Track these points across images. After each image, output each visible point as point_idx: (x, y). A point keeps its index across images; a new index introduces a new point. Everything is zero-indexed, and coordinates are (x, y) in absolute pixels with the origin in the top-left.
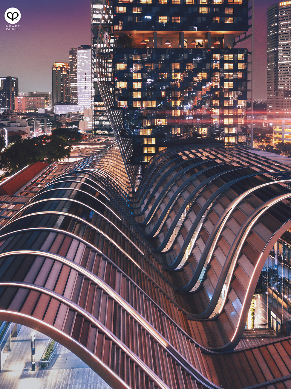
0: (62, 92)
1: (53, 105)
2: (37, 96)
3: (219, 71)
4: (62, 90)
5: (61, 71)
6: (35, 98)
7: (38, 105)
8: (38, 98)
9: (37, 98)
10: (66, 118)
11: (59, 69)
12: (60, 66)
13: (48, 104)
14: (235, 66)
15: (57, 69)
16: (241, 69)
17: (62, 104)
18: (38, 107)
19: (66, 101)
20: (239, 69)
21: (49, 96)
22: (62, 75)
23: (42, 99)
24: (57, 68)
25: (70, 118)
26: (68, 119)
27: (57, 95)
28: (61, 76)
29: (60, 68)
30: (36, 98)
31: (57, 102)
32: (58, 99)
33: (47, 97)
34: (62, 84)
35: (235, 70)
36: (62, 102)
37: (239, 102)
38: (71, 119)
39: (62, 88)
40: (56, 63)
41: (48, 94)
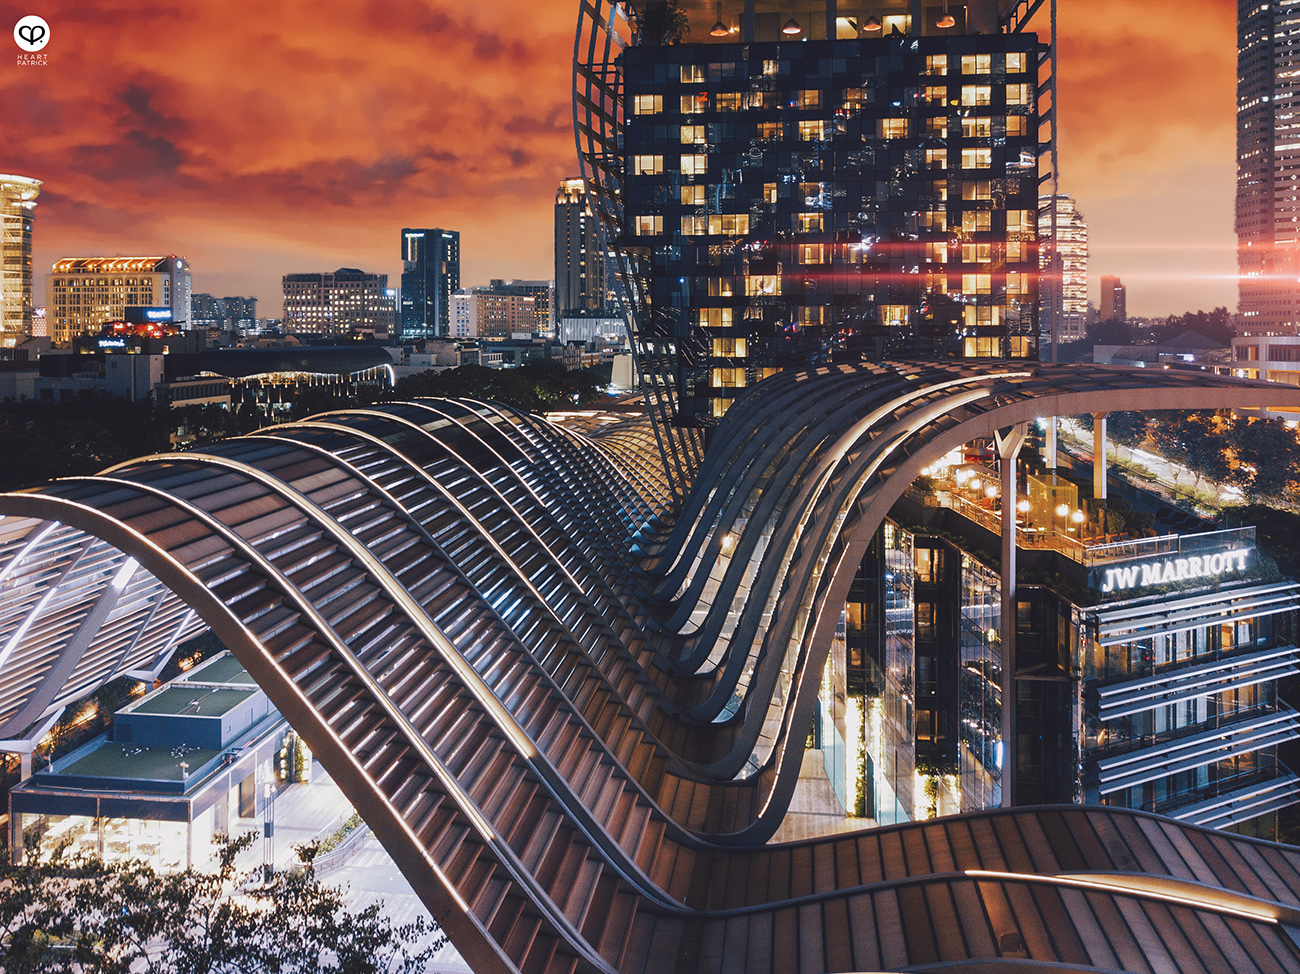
0: (583, 276)
1: (558, 320)
2: (512, 294)
3: (942, 112)
4: (583, 270)
5: (582, 206)
6: (508, 300)
7: (516, 324)
8: (516, 298)
9: (513, 300)
10: (583, 354)
11: (574, 200)
12: (578, 190)
13: (547, 322)
14: (999, 95)
15: (568, 201)
16: (1017, 102)
17: (583, 316)
18: (516, 328)
19: (595, 307)
20: (1008, 102)
21: (550, 294)
22: (582, 220)
23: (528, 303)
24: (568, 196)
25: (594, 354)
26: (587, 358)
27: (569, 288)
28: (582, 224)
29: (579, 195)
30: (511, 298)
31: (570, 311)
32: (572, 302)
33: (543, 297)
34: (583, 251)
35: (996, 108)
36: (583, 311)
37: (1011, 215)
38: (596, 357)
39: (583, 263)
40: (568, 179)
41: (547, 287)
